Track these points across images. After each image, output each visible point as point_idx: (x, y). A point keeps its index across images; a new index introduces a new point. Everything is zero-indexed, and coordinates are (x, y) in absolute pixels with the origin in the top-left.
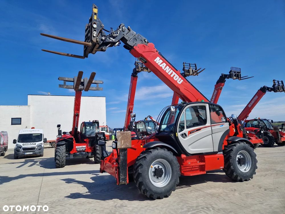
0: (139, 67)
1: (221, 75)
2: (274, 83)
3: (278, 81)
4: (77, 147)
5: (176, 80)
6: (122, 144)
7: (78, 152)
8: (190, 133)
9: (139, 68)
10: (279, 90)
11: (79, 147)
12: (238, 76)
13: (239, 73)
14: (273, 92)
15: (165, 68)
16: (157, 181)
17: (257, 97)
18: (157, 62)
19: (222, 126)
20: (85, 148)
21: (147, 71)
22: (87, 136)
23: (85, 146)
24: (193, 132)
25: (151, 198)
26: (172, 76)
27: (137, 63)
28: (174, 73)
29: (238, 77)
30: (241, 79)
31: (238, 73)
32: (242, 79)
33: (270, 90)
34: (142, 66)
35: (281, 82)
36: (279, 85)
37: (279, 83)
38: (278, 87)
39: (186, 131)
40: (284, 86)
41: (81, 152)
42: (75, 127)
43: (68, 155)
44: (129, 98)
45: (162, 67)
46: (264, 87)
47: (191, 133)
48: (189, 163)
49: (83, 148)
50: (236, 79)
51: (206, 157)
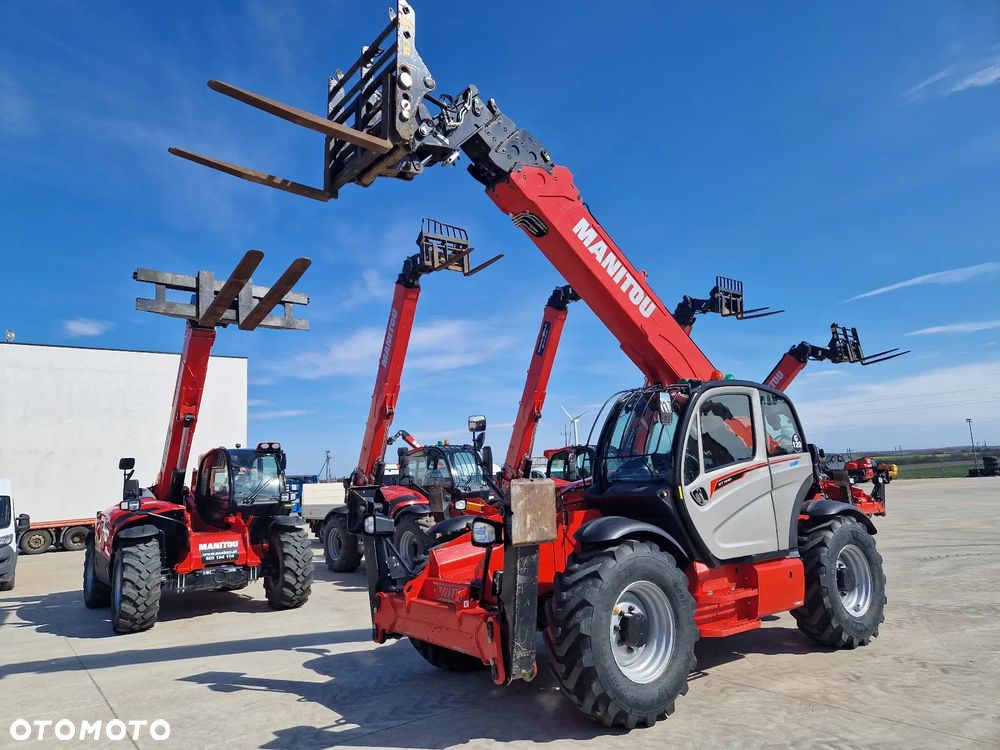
0: (433, 252)
1: (681, 301)
2: (835, 333)
3: (844, 330)
4: (202, 547)
5: (635, 302)
6: (528, 526)
7: (209, 565)
8: (717, 485)
9: (433, 257)
10: (848, 355)
11: (210, 546)
12: (735, 307)
13: (739, 296)
14: (827, 361)
15: (604, 259)
16: (629, 662)
17: (780, 376)
18: (581, 237)
19: (796, 463)
20: (233, 549)
21: (459, 269)
22: (240, 504)
23: (234, 544)
24: (724, 484)
25: (620, 727)
26: (624, 288)
27: (427, 238)
28: (630, 280)
29: (735, 309)
30: (742, 318)
31: (735, 296)
32: (745, 315)
33: (820, 353)
34: (441, 251)
35: (849, 333)
36: (847, 341)
37: (846, 336)
38: (845, 347)
39: (704, 479)
40: (858, 343)
41: (220, 565)
42: (175, 469)
43: (168, 578)
44: (385, 363)
45: (594, 255)
46: (802, 345)
47: (718, 487)
48: (710, 593)
49: (227, 549)
50: (730, 314)
51: (758, 569)
